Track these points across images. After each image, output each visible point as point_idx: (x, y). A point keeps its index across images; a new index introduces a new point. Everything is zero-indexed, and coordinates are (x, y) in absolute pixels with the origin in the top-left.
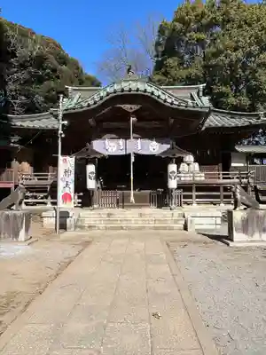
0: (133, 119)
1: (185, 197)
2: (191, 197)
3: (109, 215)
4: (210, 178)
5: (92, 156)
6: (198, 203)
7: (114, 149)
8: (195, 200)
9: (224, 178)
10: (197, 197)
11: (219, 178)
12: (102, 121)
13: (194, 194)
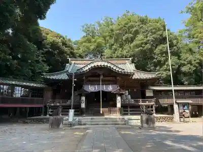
0: (102, 77)
1: (124, 111)
2: (127, 111)
3: (92, 119)
4: (136, 102)
6: (131, 114)
7: (93, 89)
8: (129, 112)
9: (142, 102)
10: (130, 111)
12: (88, 77)
13: (129, 109)
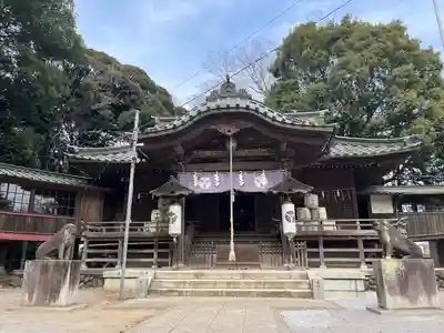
0: (232, 145)
3: (197, 276)
4: (343, 228)
5: (178, 193)
6: (329, 265)
7: (208, 185)
8: (323, 259)
9: (362, 228)
10: (327, 255)
11: (356, 228)
13: (322, 250)
